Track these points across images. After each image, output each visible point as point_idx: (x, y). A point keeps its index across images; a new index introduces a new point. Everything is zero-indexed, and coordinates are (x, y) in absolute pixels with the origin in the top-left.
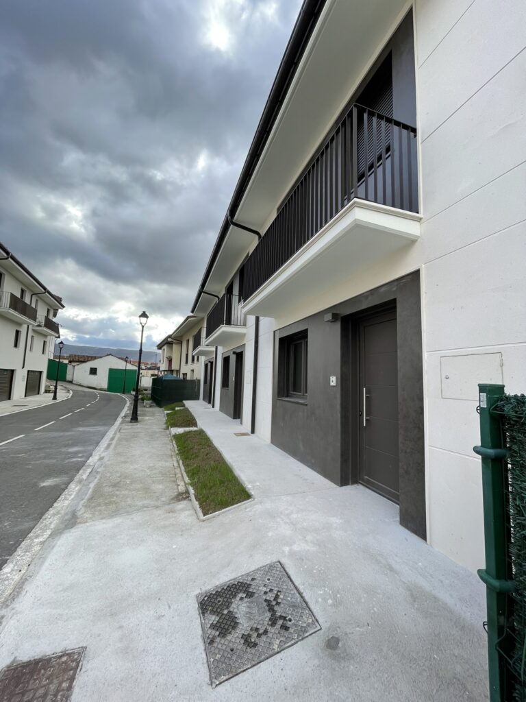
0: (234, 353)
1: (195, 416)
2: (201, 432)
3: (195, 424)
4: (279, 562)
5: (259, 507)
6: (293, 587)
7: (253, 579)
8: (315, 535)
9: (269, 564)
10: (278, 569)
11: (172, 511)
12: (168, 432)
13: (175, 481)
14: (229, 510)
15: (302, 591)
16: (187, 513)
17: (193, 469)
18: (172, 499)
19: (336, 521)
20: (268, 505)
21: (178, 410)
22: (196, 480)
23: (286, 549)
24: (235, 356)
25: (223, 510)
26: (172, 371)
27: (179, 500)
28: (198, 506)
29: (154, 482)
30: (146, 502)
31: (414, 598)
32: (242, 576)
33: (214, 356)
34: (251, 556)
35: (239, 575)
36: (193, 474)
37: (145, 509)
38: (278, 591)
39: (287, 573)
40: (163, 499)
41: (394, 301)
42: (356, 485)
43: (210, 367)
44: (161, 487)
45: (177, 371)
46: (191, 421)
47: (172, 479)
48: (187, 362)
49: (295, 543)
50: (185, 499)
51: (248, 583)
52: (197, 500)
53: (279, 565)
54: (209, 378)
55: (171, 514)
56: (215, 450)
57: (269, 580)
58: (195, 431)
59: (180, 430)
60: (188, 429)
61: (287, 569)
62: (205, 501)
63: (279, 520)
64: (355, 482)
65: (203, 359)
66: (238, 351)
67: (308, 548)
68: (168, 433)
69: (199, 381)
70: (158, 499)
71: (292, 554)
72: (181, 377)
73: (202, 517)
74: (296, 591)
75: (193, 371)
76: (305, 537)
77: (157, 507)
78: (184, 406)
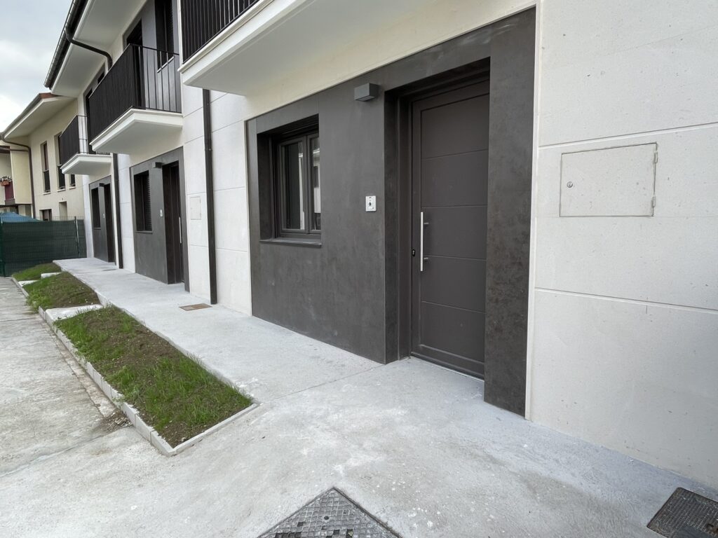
0: (158, 165)
1: (91, 284)
2: (114, 312)
3: (95, 299)
4: (334, 489)
5: (270, 415)
6: (368, 519)
7: (300, 524)
8: (374, 438)
9: (320, 496)
10: (337, 499)
11: (103, 451)
12: (38, 318)
13: (88, 400)
14: (217, 430)
15: (385, 521)
16: (135, 448)
17: (122, 375)
18: (94, 430)
19: (397, 413)
20: (285, 409)
21: (47, 278)
22: (135, 392)
23: (340, 468)
24: (159, 172)
25: (207, 432)
26: (16, 207)
27: (110, 430)
28: (155, 434)
29: (42, 409)
30: (39, 446)
31: (533, 490)
32: (280, 524)
33: (112, 173)
34: (284, 491)
35: (274, 523)
36: (126, 383)
37: (45, 457)
38: (348, 531)
39: (353, 502)
40: (76, 434)
41: (486, 62)
42: (407, 359)
43: (102, 196)
44: (61, 414)
45: (28, 206)
46: (84, 294)
47: (82, 397)
48: (47, 187)
49: (349, 456)
50: (120, 426)
51: (294, 531)
52: (149, 425)
53: (337, 494)
54: (103, 215)
55: (102, 456)
56: (154, 337)
57: (327, 518)
58: (100, 311)
59: (69, 312)
60: (84, 309)
61: (351, 497)
62: (167, 423)
63: (311, 428)
64: (406, 353)
65: (84, 181)
66: (167, 161)
67: (372, 459)
68: (41, 319)
69: (82, 223)
70: (63, 435)
71: (351, 474)
72: (39, 216)
73: (170, 450)
74: (375, 524)
75: (64, 204)
76: (361, 445)
77: (68, 450)
78: (58, 269)
